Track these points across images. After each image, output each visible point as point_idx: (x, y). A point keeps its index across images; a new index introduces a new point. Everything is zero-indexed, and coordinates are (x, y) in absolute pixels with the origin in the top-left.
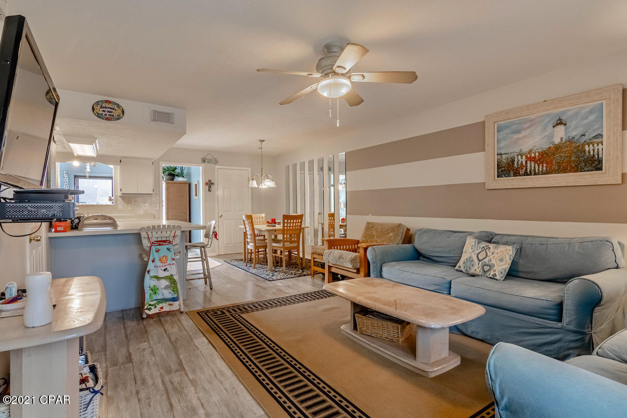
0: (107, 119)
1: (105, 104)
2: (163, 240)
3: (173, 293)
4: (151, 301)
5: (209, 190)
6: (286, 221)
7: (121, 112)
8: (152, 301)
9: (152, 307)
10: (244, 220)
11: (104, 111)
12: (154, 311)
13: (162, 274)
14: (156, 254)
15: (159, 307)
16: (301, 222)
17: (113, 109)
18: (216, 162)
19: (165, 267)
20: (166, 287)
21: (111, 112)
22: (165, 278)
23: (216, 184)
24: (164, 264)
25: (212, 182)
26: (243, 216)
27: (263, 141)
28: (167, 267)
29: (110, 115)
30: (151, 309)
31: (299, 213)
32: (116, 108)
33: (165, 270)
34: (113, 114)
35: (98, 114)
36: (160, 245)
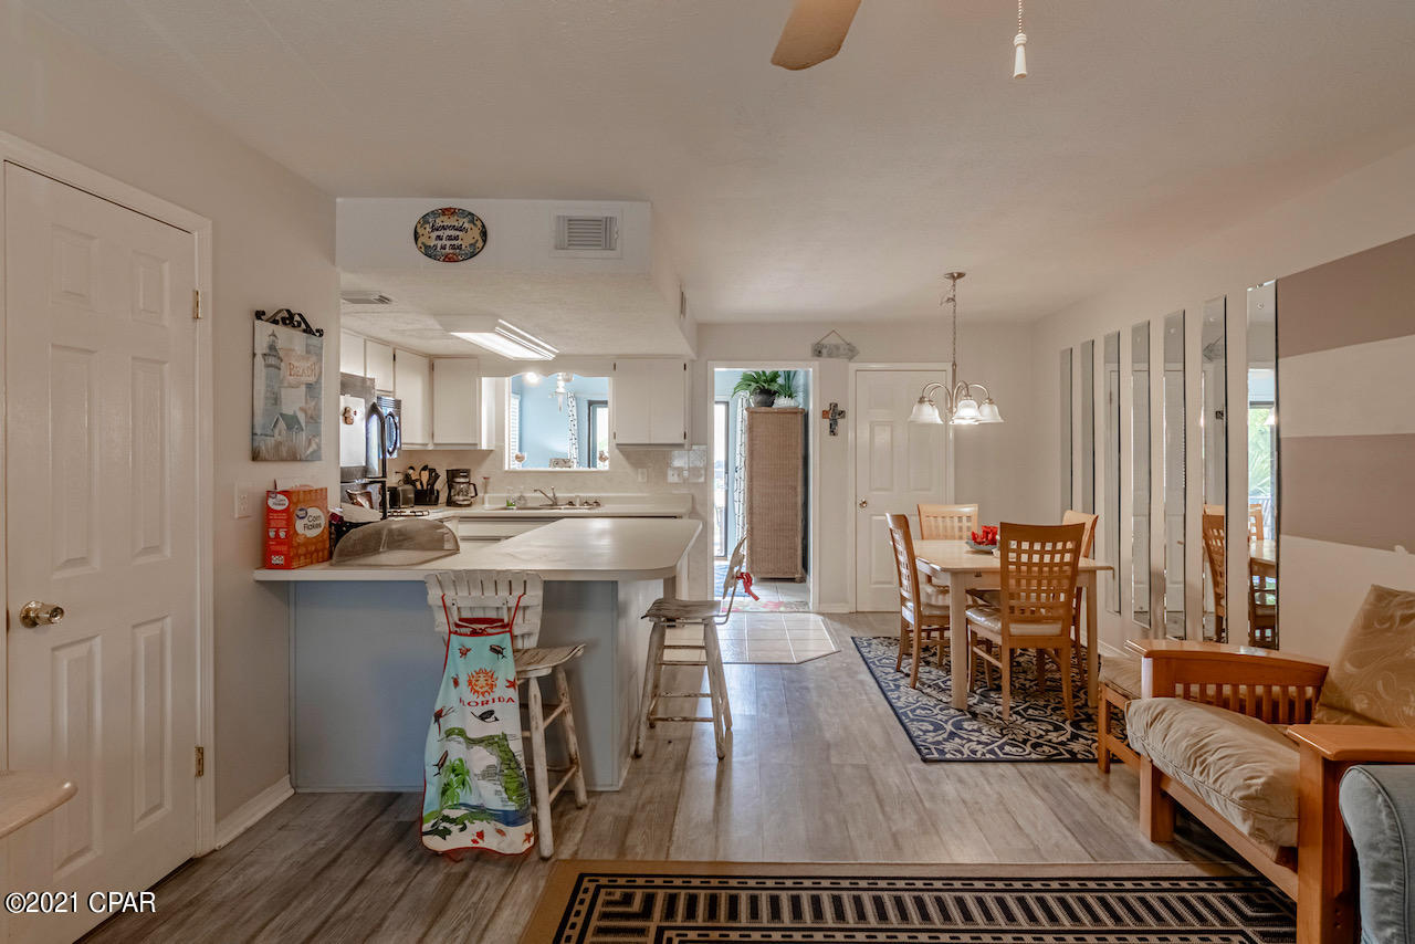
0: (448, 259)
1: (442, 218)
2: (488, 616)
3: (505, 796)
4: (451, 808)
5: (833, 432)
6: (1014, 545)
7: (478, 237)
8: (456, 807)
9: (455, 828)
10: (891, 530)
11: (439, 238)
12: (459, 840)
13: (476, 729)
14: (460, 661)
15: (475, 827)
16: (1076, 552)
17: (460, 229)
18: (851, 352)
19: (486, 708)
20: (488, 774)
21: (456, 238)
22: (488, 742)
23: (850, 414)
24: (481, 699)
25: (840, 408)
26: (888, 515)
27: (961, 275)
28: (496, 707)
29: (453, 247)
30: (449, 832)
31: (1071, 518)
32: (466, 225)
33: (484, 717)
34: (459, 242)
35: (427, 247)
36: (474, 633)
